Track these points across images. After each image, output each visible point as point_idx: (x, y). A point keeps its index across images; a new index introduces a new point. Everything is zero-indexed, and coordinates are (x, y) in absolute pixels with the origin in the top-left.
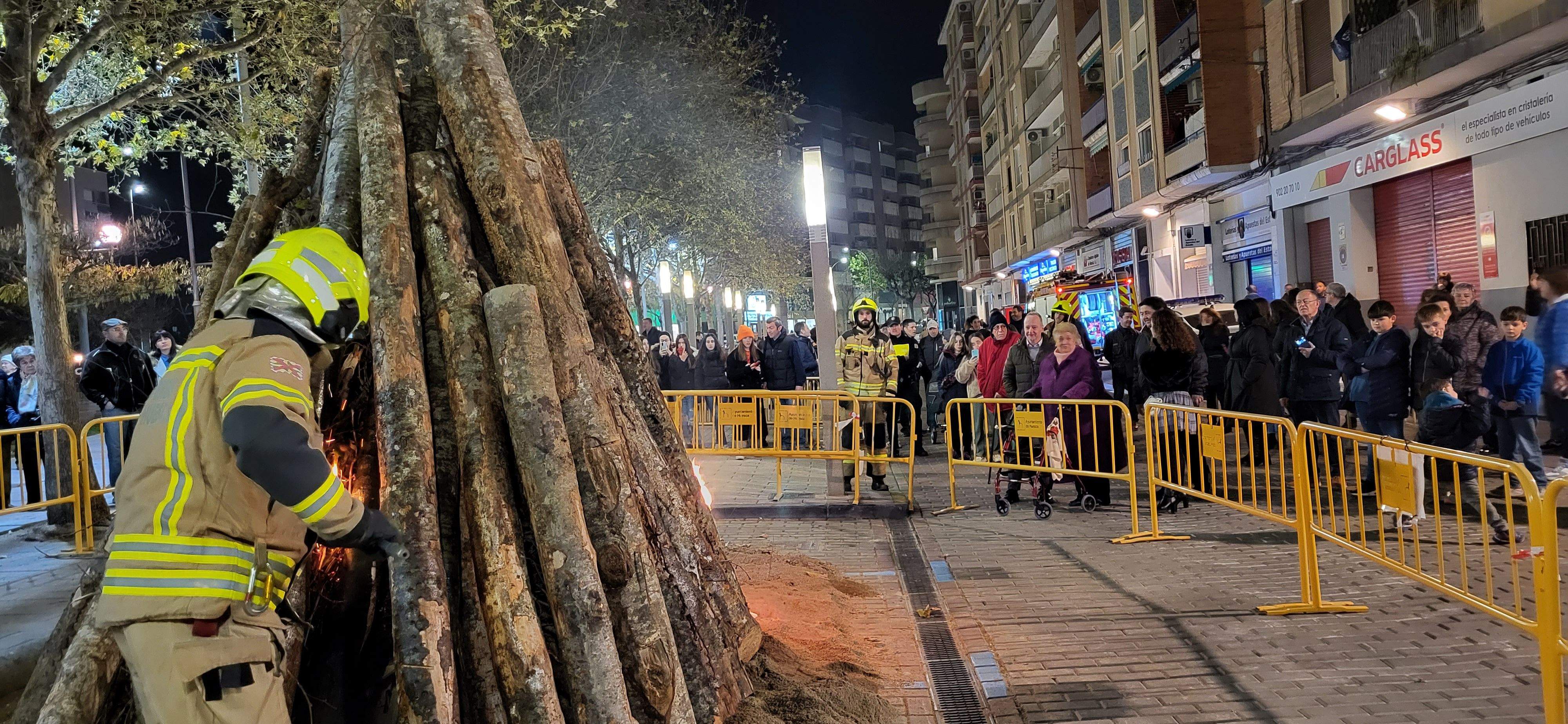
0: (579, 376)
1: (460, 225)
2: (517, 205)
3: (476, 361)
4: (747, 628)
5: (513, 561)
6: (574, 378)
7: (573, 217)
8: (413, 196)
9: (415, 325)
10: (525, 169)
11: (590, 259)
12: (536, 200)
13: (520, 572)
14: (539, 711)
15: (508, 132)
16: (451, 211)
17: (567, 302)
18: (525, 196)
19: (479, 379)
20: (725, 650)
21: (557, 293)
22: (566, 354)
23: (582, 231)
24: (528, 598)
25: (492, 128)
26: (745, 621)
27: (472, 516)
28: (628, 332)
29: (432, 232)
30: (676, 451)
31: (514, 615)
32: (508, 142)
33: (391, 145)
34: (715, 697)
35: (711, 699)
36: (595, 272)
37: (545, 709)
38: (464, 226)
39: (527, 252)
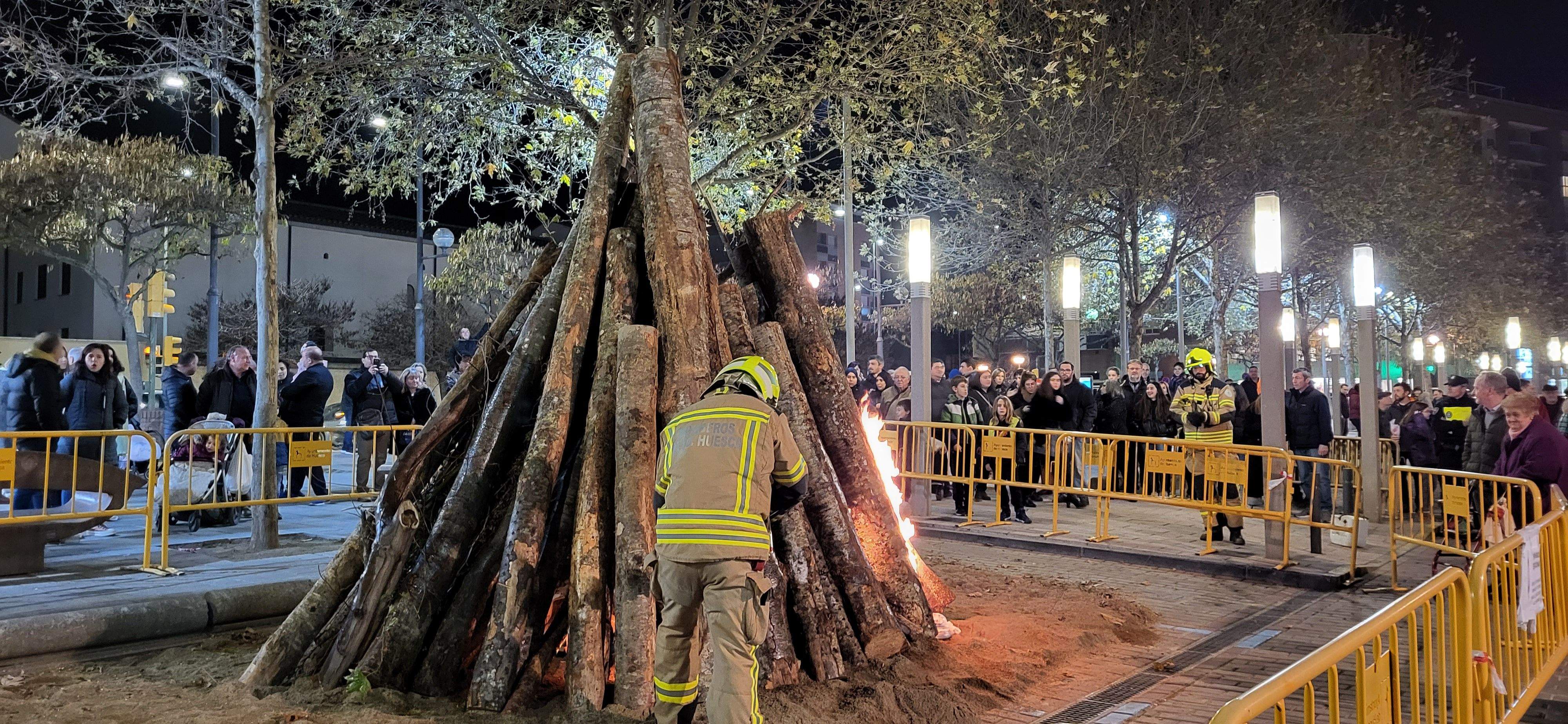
0: (682, 396)
1: (626, 281)
2: (662, 266)
3: (607, 380)
4: (881, 628)
5: (592, 526)
6: (676, 396)
7: (786, 273)
8: (604, 259)
9: (574, 352)
10: (675, 239)
11: (797, 306)
12: (680, 261)
13: (596, 534)
14: (580, 633)
15: (668, 211)
16: (622, 271)
17: (686, 339)
18: (670, 259)
19: (605, 393)
20: (817, 636)
21: (680, 332)
22: (675, 379)
23: (793, 284)
24: (596, 553)
25: (659, 208)
26: (880, 622)
27: (577, 489)
28: (825, 368)
29: (608, 285)
31: (581, 563)
32: (667, 219)
33: (593, 224)
34: (771, 666)
35: (767, 667)
36: (800, 318)
37: (584, 634)
38: (630, 282)
39: (664, 302)
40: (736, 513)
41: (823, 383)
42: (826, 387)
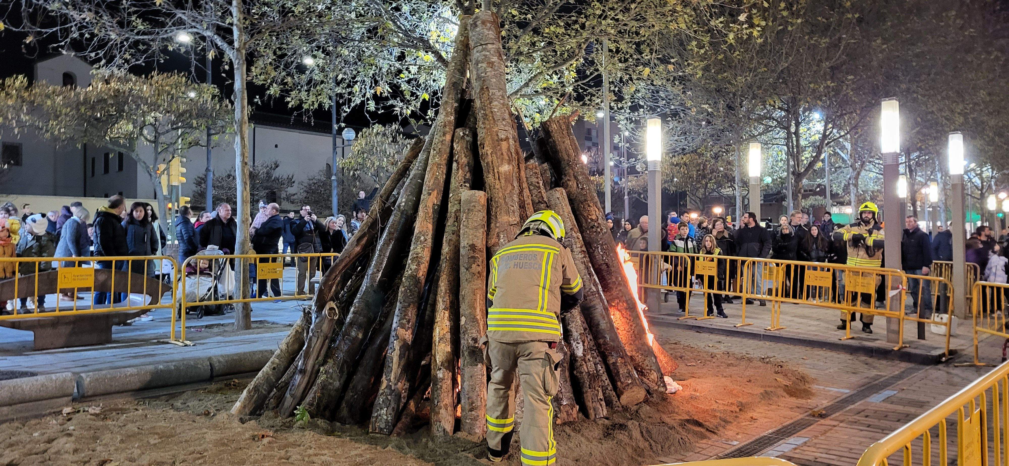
0: (502, 236)
1: (466, 162)
2: (489, 152)
3: (455, 226)
4: (630, 386)
5: (446, 318)
6: (498, 236)
7: (568, 156)
8: (452, 148)
9: (433, 208)
10: (497, 135)
11: (575, 177)
12: (501, 149)
13: (448, 323)
14: (439, 386)
15: (493, 117)
16: (463, 155)
17: (505, 199)
18: (494, 148)
19: (453, 234)
20: (589, 390)
21: (501, 195)
22: (498, 225)
23: (573, 164)
24: (448, 336)
25: (486, 115)
26: (630, 382)
27: (436, 295)
28: (594, 217)
29: (455, 165)
30: (619, 284)
31: (439, 342)
32: (492, 122)
33: (445, 126)
34: (560, 409)
35: (557, 409)
36: (578, 185)
37: (441, 387)
38: (468, 163)
39: (490, 175)
40: (538, 311)
41: (592, 227)
42: (594, 230)
